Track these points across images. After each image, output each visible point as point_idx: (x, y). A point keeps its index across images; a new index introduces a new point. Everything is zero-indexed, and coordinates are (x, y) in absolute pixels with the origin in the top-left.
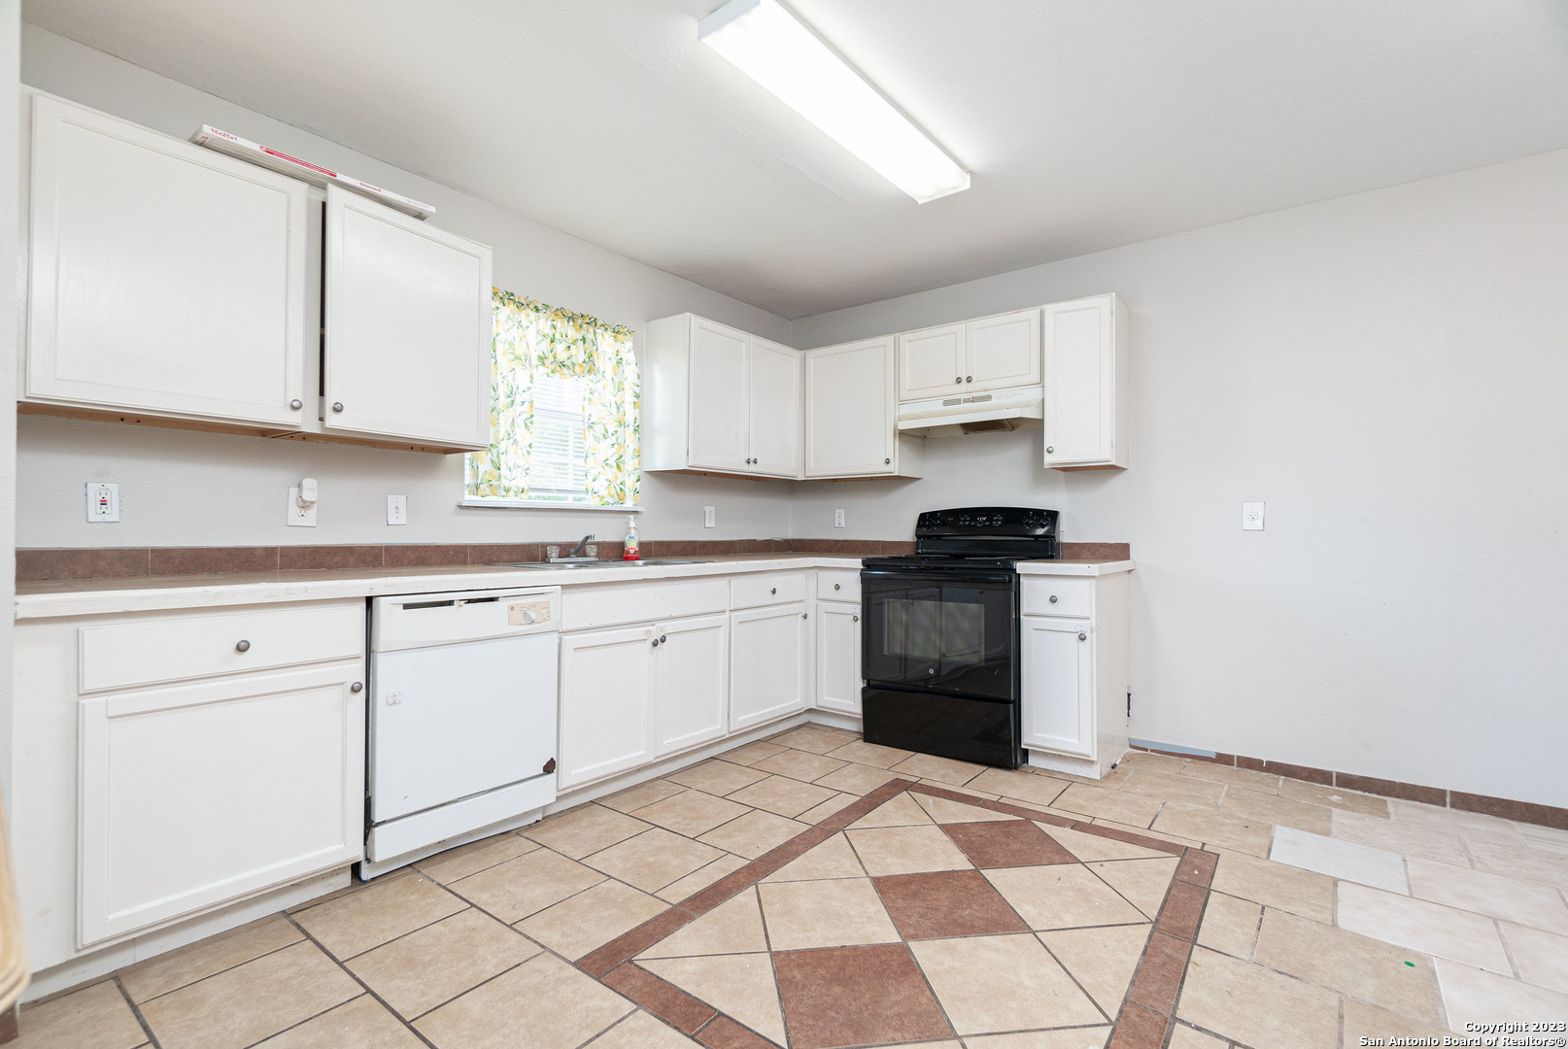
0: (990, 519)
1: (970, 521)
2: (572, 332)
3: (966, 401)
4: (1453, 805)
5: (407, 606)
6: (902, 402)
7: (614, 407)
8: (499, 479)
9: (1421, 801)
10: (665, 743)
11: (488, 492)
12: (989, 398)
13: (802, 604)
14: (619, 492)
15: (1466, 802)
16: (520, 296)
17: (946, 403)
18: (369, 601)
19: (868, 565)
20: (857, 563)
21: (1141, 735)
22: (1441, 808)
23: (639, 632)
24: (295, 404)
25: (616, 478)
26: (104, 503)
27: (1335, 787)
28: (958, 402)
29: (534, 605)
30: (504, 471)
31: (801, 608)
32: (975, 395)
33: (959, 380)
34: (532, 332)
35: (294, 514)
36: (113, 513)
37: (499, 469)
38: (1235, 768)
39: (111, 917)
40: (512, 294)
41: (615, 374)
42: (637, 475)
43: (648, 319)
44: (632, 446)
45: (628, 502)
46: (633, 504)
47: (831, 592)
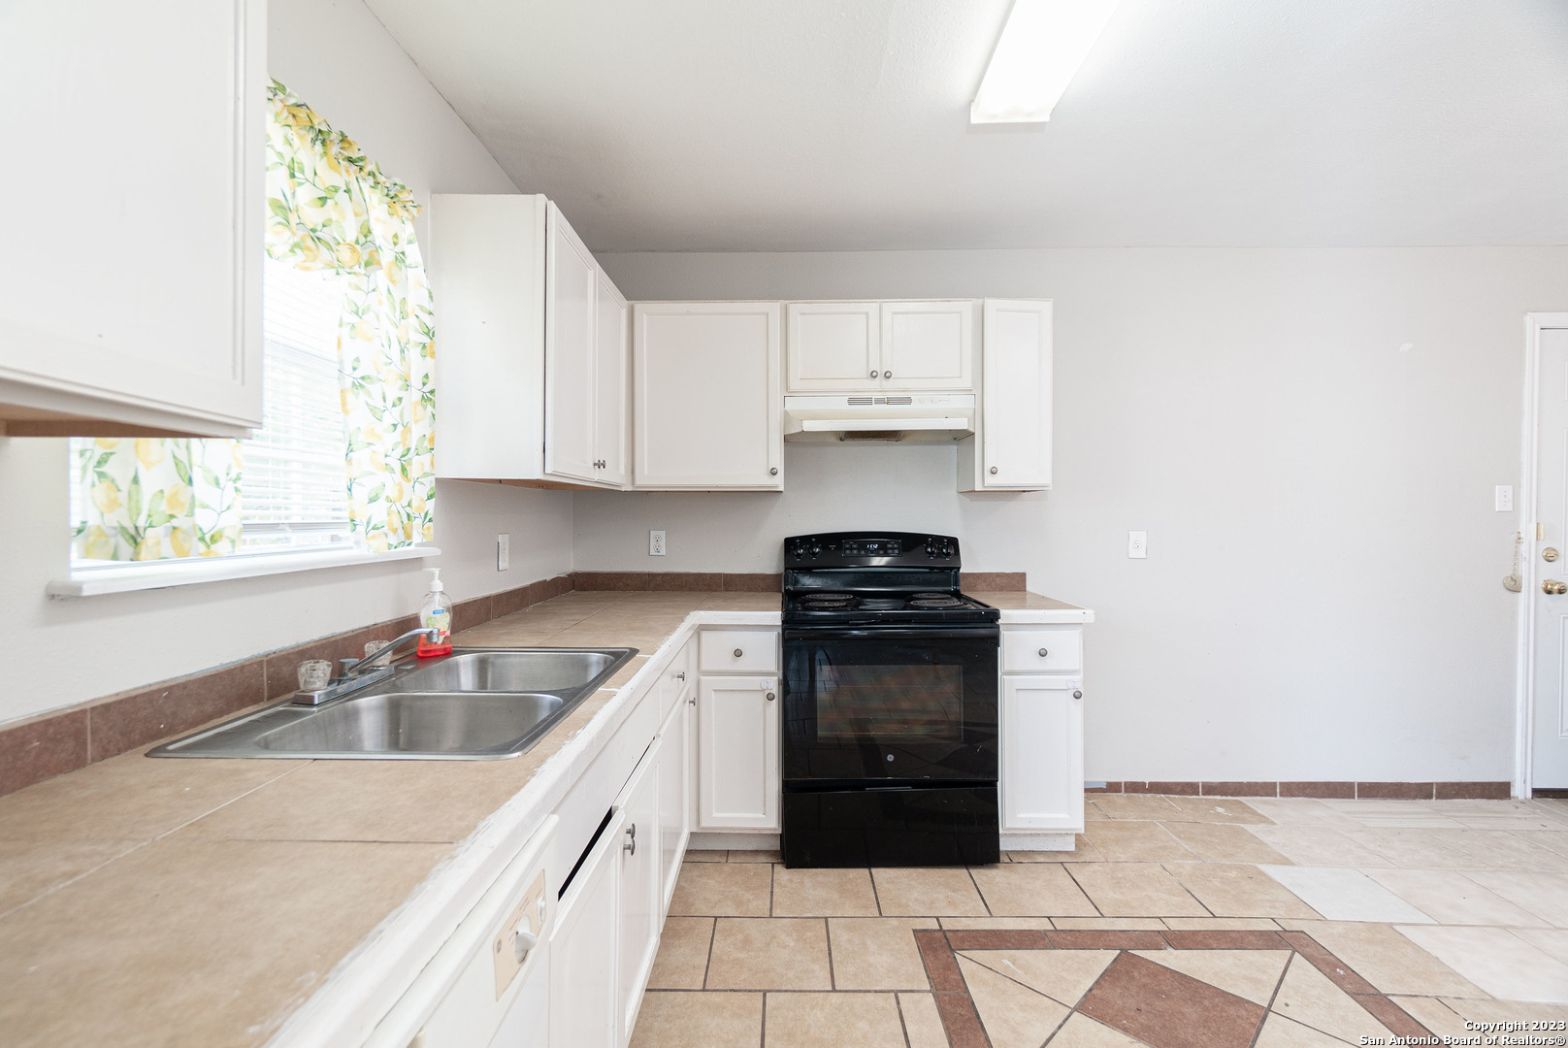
0: (883, 548)
1: (859, 550)
2: (328, 169)
4: (1281, 794)
7: (396, 348)
11: (167, 548)
12: (908, 401)
14: (405, 520)
17: (852, 401)
25: (401, 493)
28: (868, 401)
30: (201, 488)
32: (883, 395)
33: (873, 375)
37: (190, 481)
38: (1123, 793)
41: (393, 282)
42: (429, 484)
43: (436, 190)
44: (418, 431)
45: (417, 538)
46: (422, 541)
47: (728, 663)
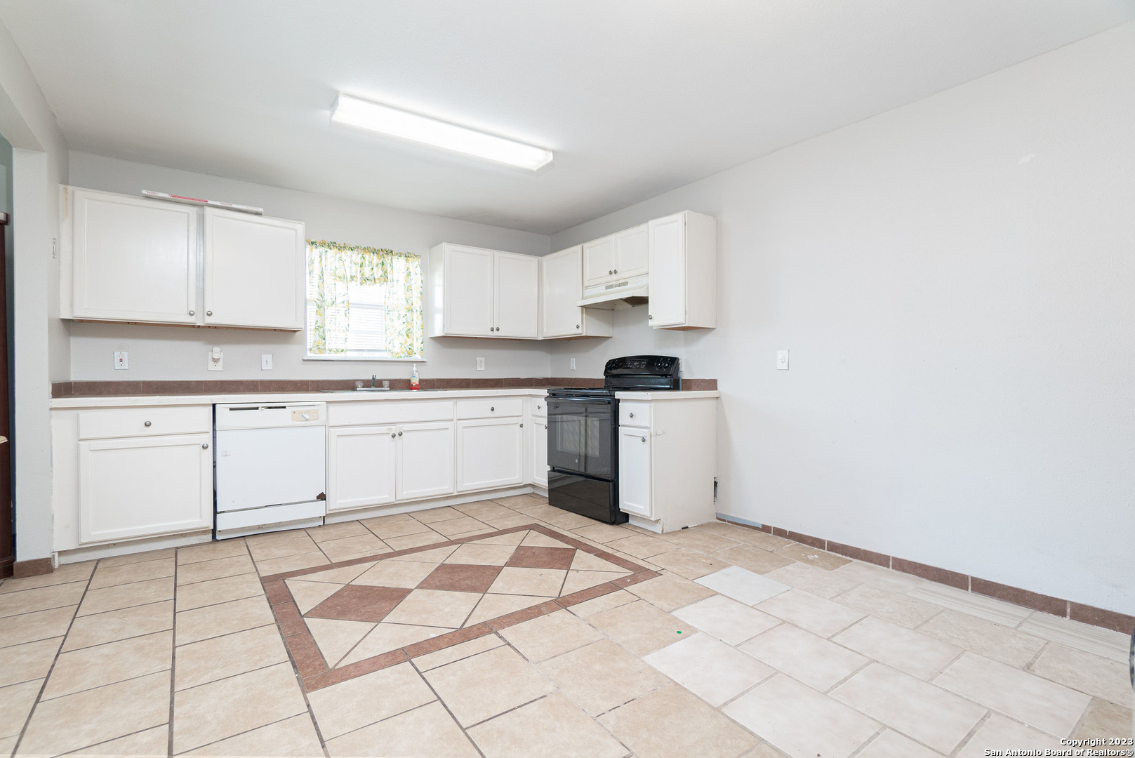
0: (640, 364)
1: (630, 365)
2: (375, 259)
4: (894, 567)
5: (231, 409)
6: (588, 287)
7: (405, 301)
8: (324, 344)
9: (875, 563)
10: (405, 493)
12: (626, 284)
13: (519, 418)
14: (409, 350)
15: (903, 566)
16: (340, 242)
17: (607, 287)
18: (214, 406)
20: (544, 392)
21: (722, 511)
22: (885, 568)
23: (384, 429)
24: (192, 313)
25: (406, 342)
26: (121, 361)
27: (826, 551)
28: (612, 286)
29: (308, 411)
30: (327, 340)
31: (520, 421)
32: (620, 282)
33: (611, 273)
34: (347, 263)
35: (211, 366)
36: (125, 365)
38: (771, 535)
39: (93, 533)
40: (335, 243)
41: (406, 281)
42: (422, 339)
43: (430, 247)
44: (419, 323)
45: (416, 356)
47: (537, 410)
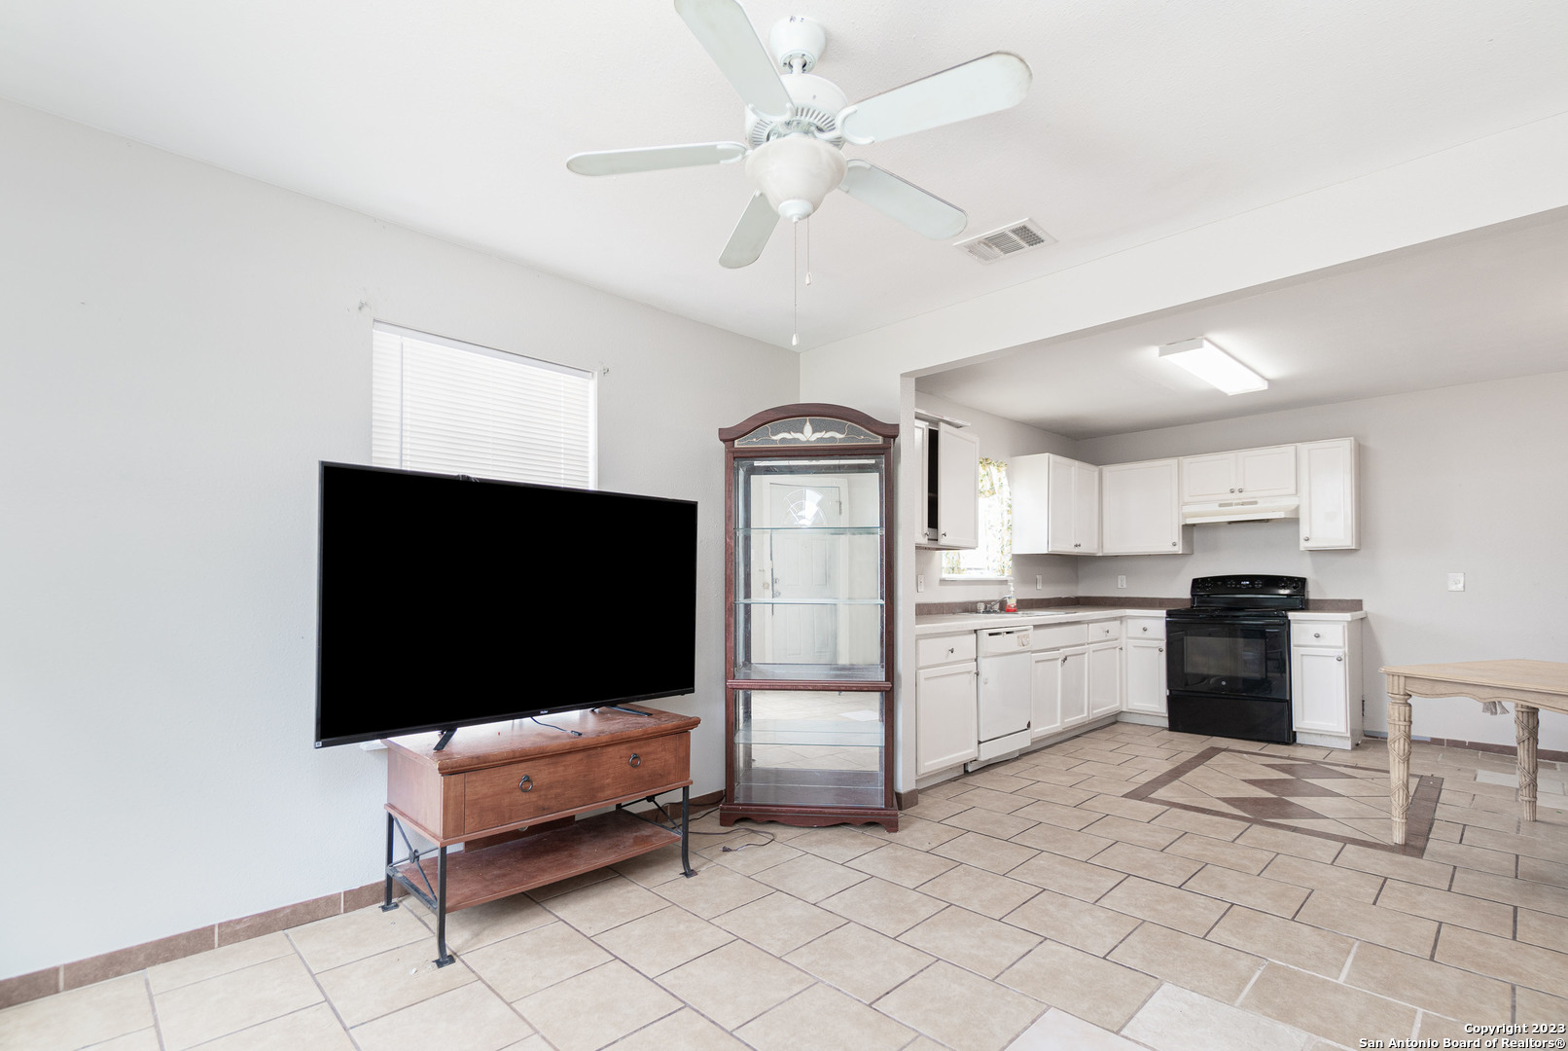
0: (1252, 583)
1: (1236, 585)
2: (982, 469)
3: (1237, 504)
5: (990, 634)
7: (999, 515)
10: (1065, 721)
12: (1256, 503)
13: (1119, 641)
14: (1004, 567)
17: (1221, 505)
19: (1169, 614)
20: (1163, 613)
21: (1368, 728)
23: (1056, 654)
25: (1001, 559)
28: (1230, 505)
31: (1117, 644)
32: (1245, 500)
33: (1232, 491)
38: (1445, 748)
39: (925, 765)
41: (1000, 494)
42: (1010, 556)
43: (1012, 456)
44: (1006, 538)
45: (1006, 574)
46: (1007, 575)
47: (1139, 633)
